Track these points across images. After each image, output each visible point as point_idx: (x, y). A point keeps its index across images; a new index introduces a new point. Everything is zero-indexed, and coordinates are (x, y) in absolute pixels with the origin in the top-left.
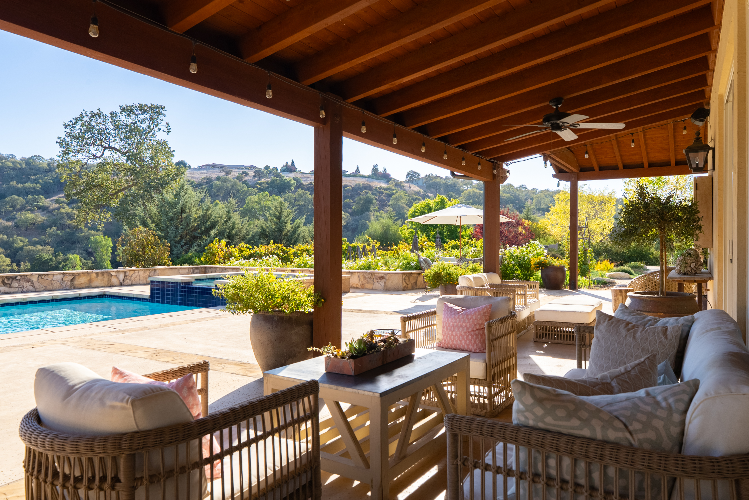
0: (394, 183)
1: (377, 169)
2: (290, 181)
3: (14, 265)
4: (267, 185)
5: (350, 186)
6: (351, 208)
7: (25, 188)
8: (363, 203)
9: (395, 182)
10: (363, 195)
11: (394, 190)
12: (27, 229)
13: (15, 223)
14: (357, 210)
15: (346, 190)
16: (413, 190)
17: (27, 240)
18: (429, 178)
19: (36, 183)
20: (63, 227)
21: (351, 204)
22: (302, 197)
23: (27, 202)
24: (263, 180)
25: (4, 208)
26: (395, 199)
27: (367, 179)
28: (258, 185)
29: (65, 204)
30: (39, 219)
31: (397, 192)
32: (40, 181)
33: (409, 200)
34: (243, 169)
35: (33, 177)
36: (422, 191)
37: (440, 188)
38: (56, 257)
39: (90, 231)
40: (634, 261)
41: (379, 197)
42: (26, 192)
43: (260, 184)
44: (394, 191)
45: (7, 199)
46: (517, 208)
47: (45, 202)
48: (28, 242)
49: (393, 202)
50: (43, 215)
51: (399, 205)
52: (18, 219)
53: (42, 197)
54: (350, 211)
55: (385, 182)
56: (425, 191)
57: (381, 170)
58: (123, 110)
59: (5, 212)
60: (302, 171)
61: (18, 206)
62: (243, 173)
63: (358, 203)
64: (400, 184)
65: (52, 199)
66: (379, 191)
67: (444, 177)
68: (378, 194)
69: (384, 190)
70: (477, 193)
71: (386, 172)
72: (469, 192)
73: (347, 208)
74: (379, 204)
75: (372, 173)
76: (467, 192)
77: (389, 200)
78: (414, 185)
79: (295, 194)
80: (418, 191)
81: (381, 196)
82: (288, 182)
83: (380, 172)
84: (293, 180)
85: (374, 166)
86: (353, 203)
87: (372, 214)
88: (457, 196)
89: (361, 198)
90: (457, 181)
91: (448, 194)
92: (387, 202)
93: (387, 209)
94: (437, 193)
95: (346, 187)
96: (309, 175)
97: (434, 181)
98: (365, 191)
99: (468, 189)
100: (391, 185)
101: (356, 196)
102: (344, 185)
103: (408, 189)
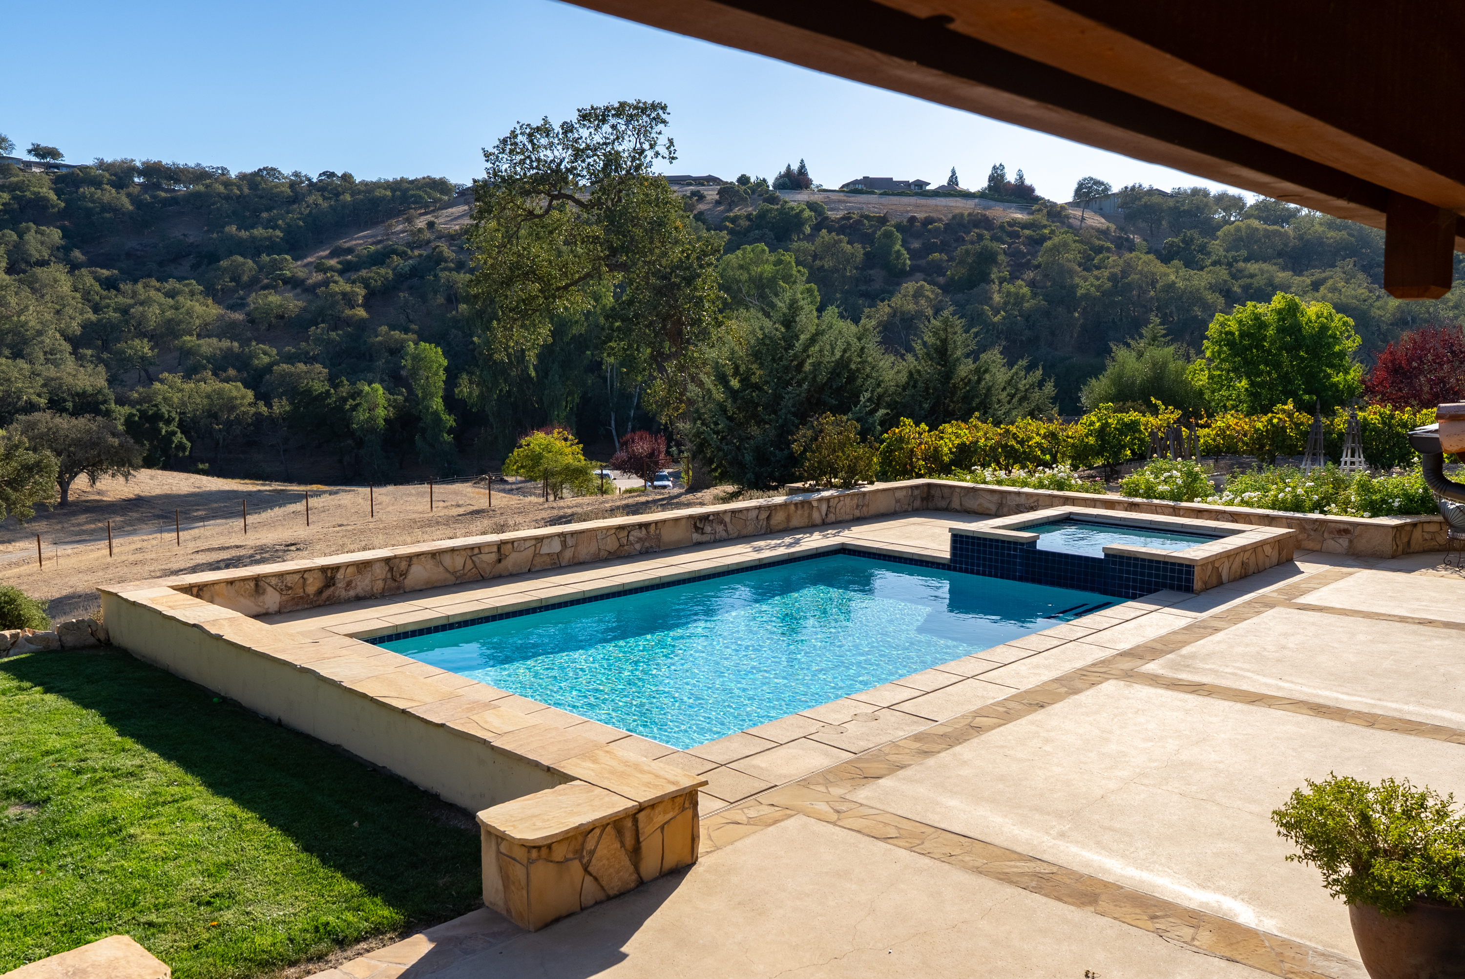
0: (1045, 211)
1: (1002, 176)
2: (802, 211)
3: (261, 403)
4: (747, 223)
5: (940, 220)
6: (944, 275)
7: (253, 238)
8: (974, 261)
9: (1046, 207)
10: (972, 243)
11: (1045, 227)
12: (270, 326)
13: (248, 314)
14: (960, 278)
15: (930, 231)
16: (1093, 228)
17: (275, 351)
18: (1132, 195)
19: (274, 228)
20: (338, 323)
22: (829, 249)
23: (261, 269)
24: (736, 211)
25: (221, 282)
26: (1051, 250)
27: (977, 200)
28: (727, 224)
29: (336, 274)
30: (291, 306)
31: (1052, 232)
32: (280, 222)
33: (1085, 251)
34: (690, 184)
35: (265, 215)
36: (1113, 227)
37: (1160, 220)
38: (336, 386)
39: (392, 333)
41: (1010, 245)
42: (255, 248)
43: (734, 220)
44: (1046, 231)
45: (224, 263)
46: (1363, 266)
47: (294, 267)
48: (277, 355)
49: (1045, 258)
50: (297, 297)
51: (1061, 266)
52: (252, 306)
53: (288, 257)
54: (941, 280)
55: (1021, 209)
56: (1122, 229)
57: (1011, 177)
58: (585, 117)
59: (222, 289)
60: (824, 187)
61: (245, 278)
62: (694, 194)
63: (962, 262)
64: (1059, 213)
65: (305, 261)
66: (1010, 231)
67: (1169, 191)
68: (1008, 239)
69: (1022, 228)
70: (1257, 229)
71: (1023, 183)
72: (1238, 229)
73: (935, 275)
74: (1012, 263)
75: (989, 186)
76: (1232, 228)
77: (1036, 252)
78: (1095, 212)
79: (813, 244)
80: (1104, 227)
81: (1014, 243)
82: (797, 214)
83: (1009, 182)
84: (807, 210)
85: (994, 168)
86: (948, 261)
87: (996, 287)
88: (1205, 240)
89: (967, 251)
90: (1205, 200)
91: (1182, 235)
92: (1029, 257)
93: (1032, 275)
94: (1151, 231)
95: (931, 224)
96: (842, 196)
97: (1146, 203)
98: (976, 231)
99: (1234, 222)
100: (1038, 216)
101: (955, 245)
102: (926, 218)
103: (1079, 223)
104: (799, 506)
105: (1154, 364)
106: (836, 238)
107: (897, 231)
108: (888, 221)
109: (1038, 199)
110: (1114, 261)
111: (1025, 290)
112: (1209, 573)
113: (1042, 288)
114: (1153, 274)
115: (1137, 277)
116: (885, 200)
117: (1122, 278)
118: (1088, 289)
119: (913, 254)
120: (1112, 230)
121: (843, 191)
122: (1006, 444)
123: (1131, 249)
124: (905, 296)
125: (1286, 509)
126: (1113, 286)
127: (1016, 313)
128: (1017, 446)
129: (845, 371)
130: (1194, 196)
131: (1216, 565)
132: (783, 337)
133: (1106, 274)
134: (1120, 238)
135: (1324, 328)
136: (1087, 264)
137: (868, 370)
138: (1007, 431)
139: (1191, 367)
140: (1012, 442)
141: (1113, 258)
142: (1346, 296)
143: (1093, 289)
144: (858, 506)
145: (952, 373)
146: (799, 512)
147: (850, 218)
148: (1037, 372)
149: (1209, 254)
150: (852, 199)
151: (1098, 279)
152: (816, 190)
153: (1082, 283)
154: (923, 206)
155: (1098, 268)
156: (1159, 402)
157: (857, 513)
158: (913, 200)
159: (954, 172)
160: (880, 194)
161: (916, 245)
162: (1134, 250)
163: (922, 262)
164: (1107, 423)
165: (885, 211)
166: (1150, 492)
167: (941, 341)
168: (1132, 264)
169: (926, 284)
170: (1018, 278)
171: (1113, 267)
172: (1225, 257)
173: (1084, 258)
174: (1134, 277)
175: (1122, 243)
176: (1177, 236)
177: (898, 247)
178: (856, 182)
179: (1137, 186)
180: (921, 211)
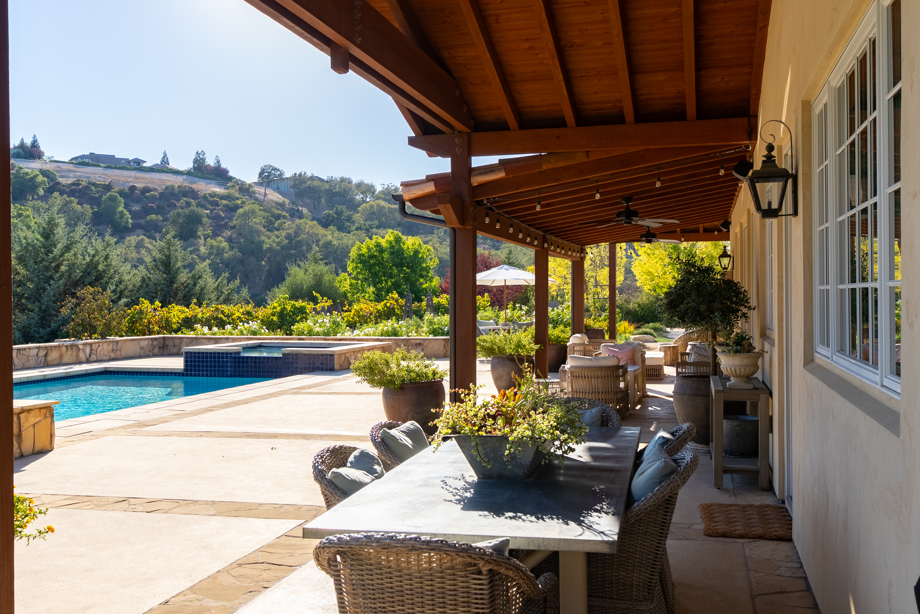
0: (237, 187)
1: (204, 160)
2: (36, 176)
5: (156, 190)
6: (160, 232)
8: (184, 222)
9: (238, 184)
10: (182, 208)
11: (238, 199)
15: (147, 198)
16: (273, 201)
18: (300, 179)
21: (160, 224)
22: (61, 207)
26: (243, 215)
27: (185, 177)
31: (243, 203)
33: (268, 217)
36: (287, 201)
37: (319, 198)
40: (653, 322)
41: (211, 211)
44: (239, 202)
49: (238, 221)
51: (251, 227)
54: (158, 235)
55: (220, 185)
56: (293, 203)
57: (210, 162)
60: (55, 159)
63: (174, 222)
64: (248, 189)
66: (211, 200)
67: (325, 178)
68: (210, 206)
69: (221, 199)
70: (384, 207)
71: (220, 166)
72: (372, 207)
73: (153, 231)
74: (214, 224)
75: (194, 167)
76: (367, 205)
77: (232, 217)
78: (274, 190)
79: (46, 203)
80: (281, 201)
81: (215, 209)
82: (30, 178)
83: (209, 165)
84: (41, 176)
85: (197, 153)
86: (163, 221)
87: (202, 241)
88: (351, 213)
89: (178, 214)
90: (349, 185)
91: (335, 209)
92: (227, 220)
93: (229, 233)
94: (314, 205)
95: (148, 192)
96: (71, 167)
97: (309, 186)
98: (185, 199)
99: (368, 202)
100: (232, 191)
101: (168, 209)
102: (144, 188)
103: (263, 197)
104: (69, 348)
105: (315, 275)
106: (67, 199)
107: (120, 196)
108: (112, 188)
109: (231, 179)
110: (289, 226)
111: (225, 244)
112: (343, 360)
113: (237, 243)
114: (317, 235)
115: (306, 236)
116: (109, 172)
117: (295, 237)
118: (271, 245)
119: (134, 215)
120: (287, 204)
121: (73, 163)
122: (217, 317)
123: (301, 218)
124: (128, 247)
125: (389, 336)
126: (289, 243)
127: (218, 261)
128: (225, 318)
129: (94, 271)
130: (342, 182)
131: (347, 356)
132: (44, 245)
133: (284, 234)
134: (292, 209)
135: (416, 252)
136: (270, 227)
137: (112, 271)
138: (217, 309)
139: (338, 278)
140: (221, 316)
141: (288, 223)
142: (441, 253)
143: (274, 244)
144: (113, 350)
145: (175, 278)
146: (69, 352)
147: (79, 184)
148: (236, 281)
149: (353, 222)
150: (80, 170)
151: (278, 237)
152: (48, 161)
153: (266, 240)
154: (141, 178)
155: (278, 230)
156: (318, 295)
157: (113, 355)
158: (133, 173)
159: (165, 155)
160: (105, 167)
161: (136, 208)
162: (303, 218)
163: (142, 222)
164: (284, 308)
165: (109, 181)
166: (310, 333)
167: (166, 256)
168: (302, 227)
169: (146, 238)
170: (218, 236)
171: (289, 229)
172: (364, 224)
173: (267, 222)
174: (303, 236)
175: (294, 213)
176: (332, 210)
177: (121, 209)
178: (83, 157)
179: (303, 173)
180: (139, 182)
